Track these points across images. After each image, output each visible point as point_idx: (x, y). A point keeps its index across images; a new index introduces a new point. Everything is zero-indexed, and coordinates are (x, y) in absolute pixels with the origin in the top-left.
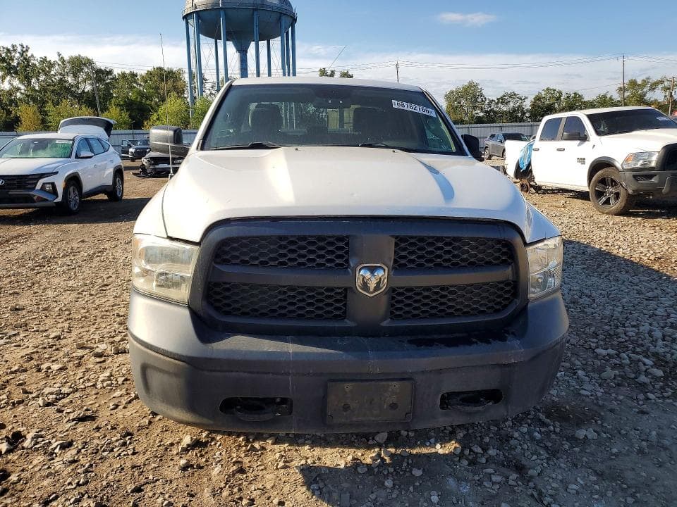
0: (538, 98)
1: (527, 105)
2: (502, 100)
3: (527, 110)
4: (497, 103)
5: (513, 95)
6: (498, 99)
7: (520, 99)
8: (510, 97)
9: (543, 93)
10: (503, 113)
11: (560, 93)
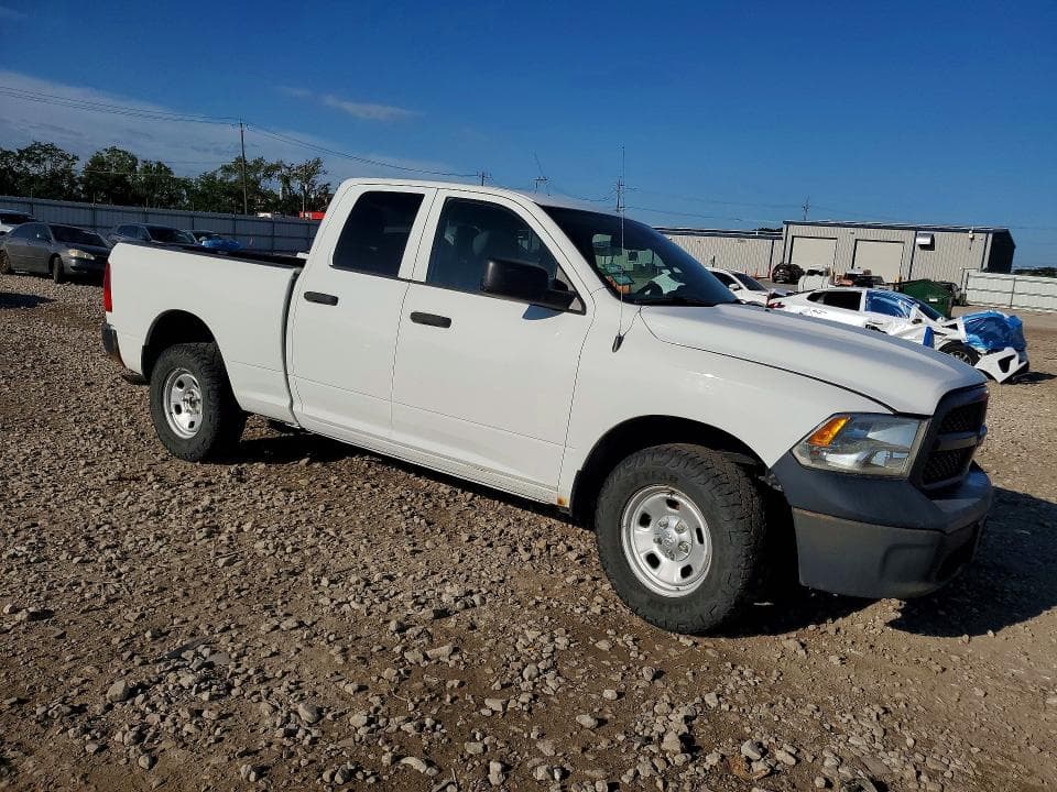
0: (97, 162)
1: (79, 168)
2: (29, 154)
3: (80, 179)
4: (19, 159)
5: (50, 150)
6: (20, 151)
7: (66, 158)
8: (45, 151)
9: (105, 154)
10: (34, 179)
11: (134, 159)
